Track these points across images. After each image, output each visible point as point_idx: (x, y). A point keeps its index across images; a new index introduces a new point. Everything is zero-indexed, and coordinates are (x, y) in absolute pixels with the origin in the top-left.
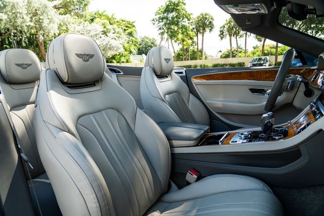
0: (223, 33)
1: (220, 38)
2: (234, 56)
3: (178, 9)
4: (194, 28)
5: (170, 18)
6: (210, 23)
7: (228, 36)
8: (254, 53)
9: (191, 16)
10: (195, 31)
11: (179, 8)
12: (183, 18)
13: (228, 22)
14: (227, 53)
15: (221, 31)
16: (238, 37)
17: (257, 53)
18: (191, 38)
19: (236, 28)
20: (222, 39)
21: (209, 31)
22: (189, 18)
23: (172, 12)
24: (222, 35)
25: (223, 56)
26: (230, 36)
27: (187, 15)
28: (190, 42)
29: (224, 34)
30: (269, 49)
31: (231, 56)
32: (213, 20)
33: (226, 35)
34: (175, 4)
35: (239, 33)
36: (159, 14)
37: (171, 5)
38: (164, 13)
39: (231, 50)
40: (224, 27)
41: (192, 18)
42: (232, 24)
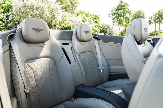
0: (151, 21)
4: (132, 19)
5: (119, 13)
6: (143, 15)
7: (154, 23)
9: (132, 12)
11: (125, 8)
12: (127, 13)
13: (154, 15)
14: (152, 33)
15: (149, 20)
16: (161, 24)
19: (159, 18)
20: (150, 25)
22: (130, 13)
23: (121, 10)
26: (155, 23)
27: (129, 11)
29: (151, 22)
31: (155, 35)
32: (145, 14)
33: (153, 22)
34: (122, 6)
35: (161, 21)
36: (113, 11)
37: (120, 6)
38: (116, 11)
39: (155, 31)
40: (152, 18)
41: (132, 13)
42: (157, 16)
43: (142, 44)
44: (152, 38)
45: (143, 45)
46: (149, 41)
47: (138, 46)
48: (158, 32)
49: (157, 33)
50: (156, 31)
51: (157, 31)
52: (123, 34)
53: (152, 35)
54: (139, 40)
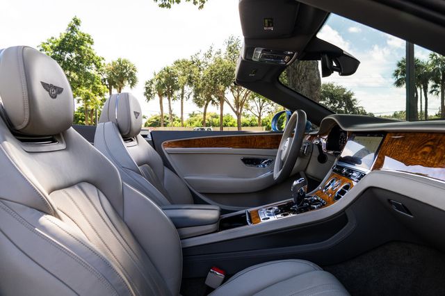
0: (150, 91)
1: (146, 98)
2: (165, 125)
3: (81, 50)
4: (105, 80)
5: (66, 60)
6: (131, 74)
7: (157, 96)
8: (191, 123)
9: (102, 62)
10: (107, 83)
11: (82, 47)
12: (88, 64)
13: (157, 76)
14: (155, 120)
15: (147, 88)
16: (171, 99)
17: (196, 123)
18: (101, 95)
19: (168, 87)
20: (149, 99)
21: (130, 85)
22: (98, 63)
23: (70, 51)
24: (148, 94)
25: (149, 124)
26: (161, 95)
27: (94, 58)
28: (99, 98)
29: (152, 93)
30: (210, 119)
31: (162, 124)
32: (136, 71)
33: (154, 94)
34: (75, 40)
35: (172, 93)
36: (46, 49)
37: (69, 41)
38: (55, 50)
39: (162, 115)
40: (152, 82)
41: (102, 65)
42: (163, 80)
43: (132, 140)
44: (150, 131)
45: (134, 143)
46: (145, 136)
47: (126, 144)
48: (168, 118)
49: (165, 119)
50: (164, 115)
51: (165, 117)
52: (80, 121)
53: (155, 124)
54: (127, 133)
